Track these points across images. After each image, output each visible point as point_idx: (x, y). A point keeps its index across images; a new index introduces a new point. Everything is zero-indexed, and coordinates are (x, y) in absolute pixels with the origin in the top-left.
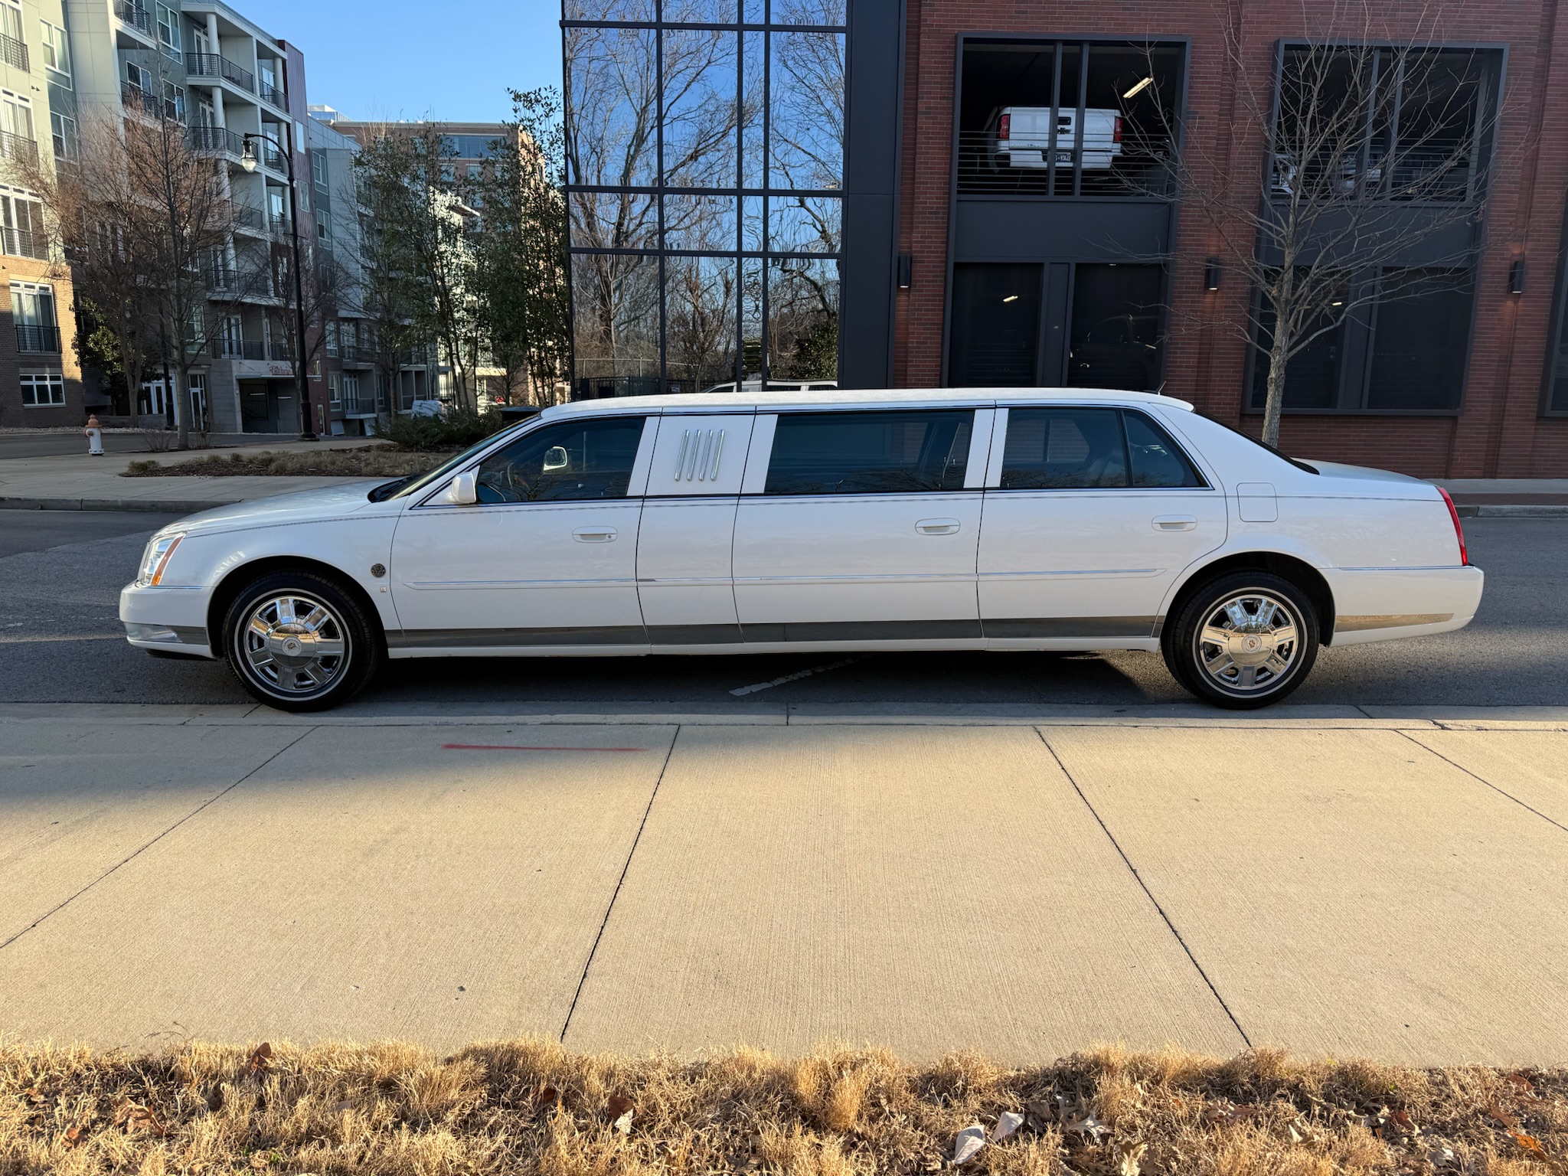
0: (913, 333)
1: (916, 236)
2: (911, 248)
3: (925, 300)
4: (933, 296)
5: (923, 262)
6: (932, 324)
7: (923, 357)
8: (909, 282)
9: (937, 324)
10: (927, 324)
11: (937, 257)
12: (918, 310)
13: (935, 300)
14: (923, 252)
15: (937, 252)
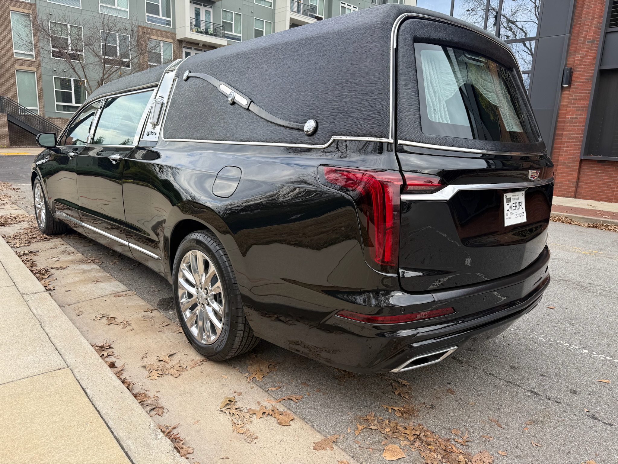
0: (569, 112)
1: (578, 56)
2: (574, 63)
3: (579, 93)
4: (584, 90)
5: (581, 71)
6: (582, 107)
7: (574, 126)
8: (570, 83)
9: (585, 107)
10: (579, 107)
11: (590, 68)
12: (574, 99)
13: (586, 93)
14: (580, 65)
15: (591, 64)
